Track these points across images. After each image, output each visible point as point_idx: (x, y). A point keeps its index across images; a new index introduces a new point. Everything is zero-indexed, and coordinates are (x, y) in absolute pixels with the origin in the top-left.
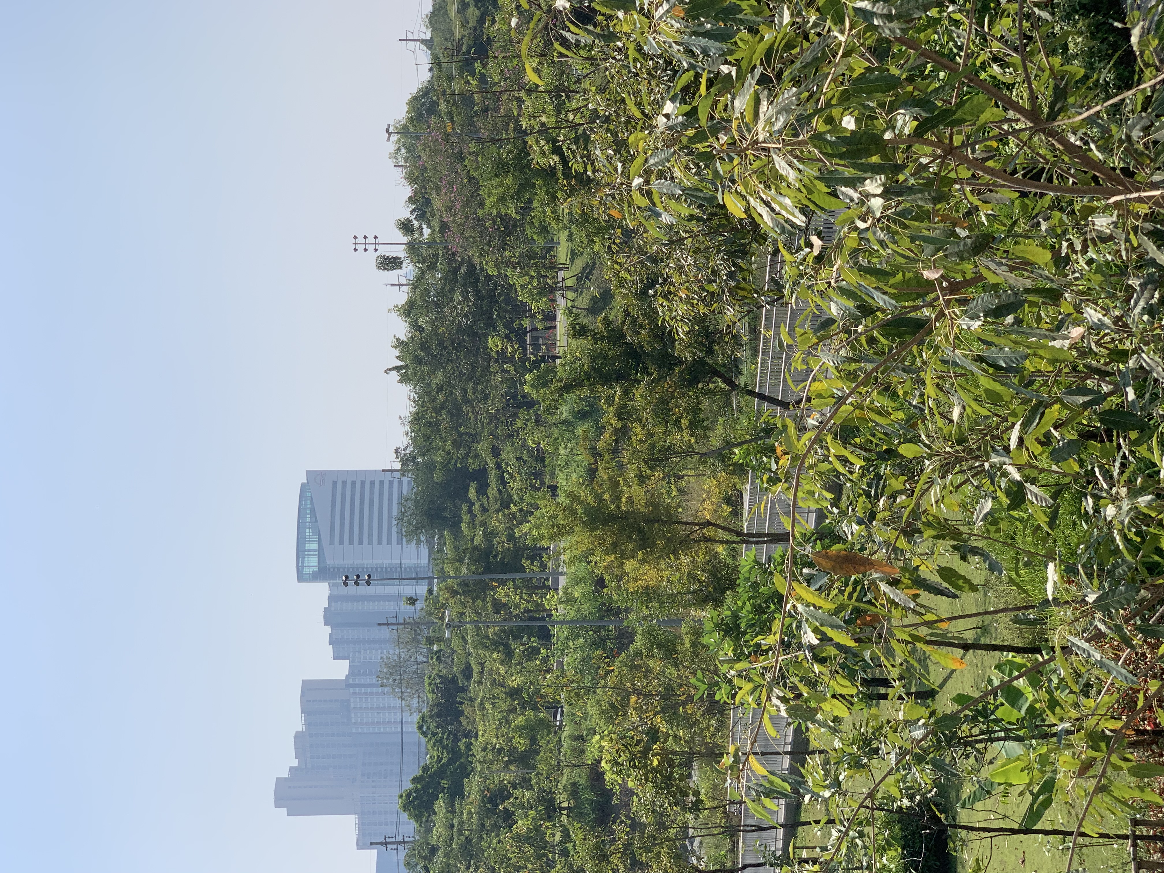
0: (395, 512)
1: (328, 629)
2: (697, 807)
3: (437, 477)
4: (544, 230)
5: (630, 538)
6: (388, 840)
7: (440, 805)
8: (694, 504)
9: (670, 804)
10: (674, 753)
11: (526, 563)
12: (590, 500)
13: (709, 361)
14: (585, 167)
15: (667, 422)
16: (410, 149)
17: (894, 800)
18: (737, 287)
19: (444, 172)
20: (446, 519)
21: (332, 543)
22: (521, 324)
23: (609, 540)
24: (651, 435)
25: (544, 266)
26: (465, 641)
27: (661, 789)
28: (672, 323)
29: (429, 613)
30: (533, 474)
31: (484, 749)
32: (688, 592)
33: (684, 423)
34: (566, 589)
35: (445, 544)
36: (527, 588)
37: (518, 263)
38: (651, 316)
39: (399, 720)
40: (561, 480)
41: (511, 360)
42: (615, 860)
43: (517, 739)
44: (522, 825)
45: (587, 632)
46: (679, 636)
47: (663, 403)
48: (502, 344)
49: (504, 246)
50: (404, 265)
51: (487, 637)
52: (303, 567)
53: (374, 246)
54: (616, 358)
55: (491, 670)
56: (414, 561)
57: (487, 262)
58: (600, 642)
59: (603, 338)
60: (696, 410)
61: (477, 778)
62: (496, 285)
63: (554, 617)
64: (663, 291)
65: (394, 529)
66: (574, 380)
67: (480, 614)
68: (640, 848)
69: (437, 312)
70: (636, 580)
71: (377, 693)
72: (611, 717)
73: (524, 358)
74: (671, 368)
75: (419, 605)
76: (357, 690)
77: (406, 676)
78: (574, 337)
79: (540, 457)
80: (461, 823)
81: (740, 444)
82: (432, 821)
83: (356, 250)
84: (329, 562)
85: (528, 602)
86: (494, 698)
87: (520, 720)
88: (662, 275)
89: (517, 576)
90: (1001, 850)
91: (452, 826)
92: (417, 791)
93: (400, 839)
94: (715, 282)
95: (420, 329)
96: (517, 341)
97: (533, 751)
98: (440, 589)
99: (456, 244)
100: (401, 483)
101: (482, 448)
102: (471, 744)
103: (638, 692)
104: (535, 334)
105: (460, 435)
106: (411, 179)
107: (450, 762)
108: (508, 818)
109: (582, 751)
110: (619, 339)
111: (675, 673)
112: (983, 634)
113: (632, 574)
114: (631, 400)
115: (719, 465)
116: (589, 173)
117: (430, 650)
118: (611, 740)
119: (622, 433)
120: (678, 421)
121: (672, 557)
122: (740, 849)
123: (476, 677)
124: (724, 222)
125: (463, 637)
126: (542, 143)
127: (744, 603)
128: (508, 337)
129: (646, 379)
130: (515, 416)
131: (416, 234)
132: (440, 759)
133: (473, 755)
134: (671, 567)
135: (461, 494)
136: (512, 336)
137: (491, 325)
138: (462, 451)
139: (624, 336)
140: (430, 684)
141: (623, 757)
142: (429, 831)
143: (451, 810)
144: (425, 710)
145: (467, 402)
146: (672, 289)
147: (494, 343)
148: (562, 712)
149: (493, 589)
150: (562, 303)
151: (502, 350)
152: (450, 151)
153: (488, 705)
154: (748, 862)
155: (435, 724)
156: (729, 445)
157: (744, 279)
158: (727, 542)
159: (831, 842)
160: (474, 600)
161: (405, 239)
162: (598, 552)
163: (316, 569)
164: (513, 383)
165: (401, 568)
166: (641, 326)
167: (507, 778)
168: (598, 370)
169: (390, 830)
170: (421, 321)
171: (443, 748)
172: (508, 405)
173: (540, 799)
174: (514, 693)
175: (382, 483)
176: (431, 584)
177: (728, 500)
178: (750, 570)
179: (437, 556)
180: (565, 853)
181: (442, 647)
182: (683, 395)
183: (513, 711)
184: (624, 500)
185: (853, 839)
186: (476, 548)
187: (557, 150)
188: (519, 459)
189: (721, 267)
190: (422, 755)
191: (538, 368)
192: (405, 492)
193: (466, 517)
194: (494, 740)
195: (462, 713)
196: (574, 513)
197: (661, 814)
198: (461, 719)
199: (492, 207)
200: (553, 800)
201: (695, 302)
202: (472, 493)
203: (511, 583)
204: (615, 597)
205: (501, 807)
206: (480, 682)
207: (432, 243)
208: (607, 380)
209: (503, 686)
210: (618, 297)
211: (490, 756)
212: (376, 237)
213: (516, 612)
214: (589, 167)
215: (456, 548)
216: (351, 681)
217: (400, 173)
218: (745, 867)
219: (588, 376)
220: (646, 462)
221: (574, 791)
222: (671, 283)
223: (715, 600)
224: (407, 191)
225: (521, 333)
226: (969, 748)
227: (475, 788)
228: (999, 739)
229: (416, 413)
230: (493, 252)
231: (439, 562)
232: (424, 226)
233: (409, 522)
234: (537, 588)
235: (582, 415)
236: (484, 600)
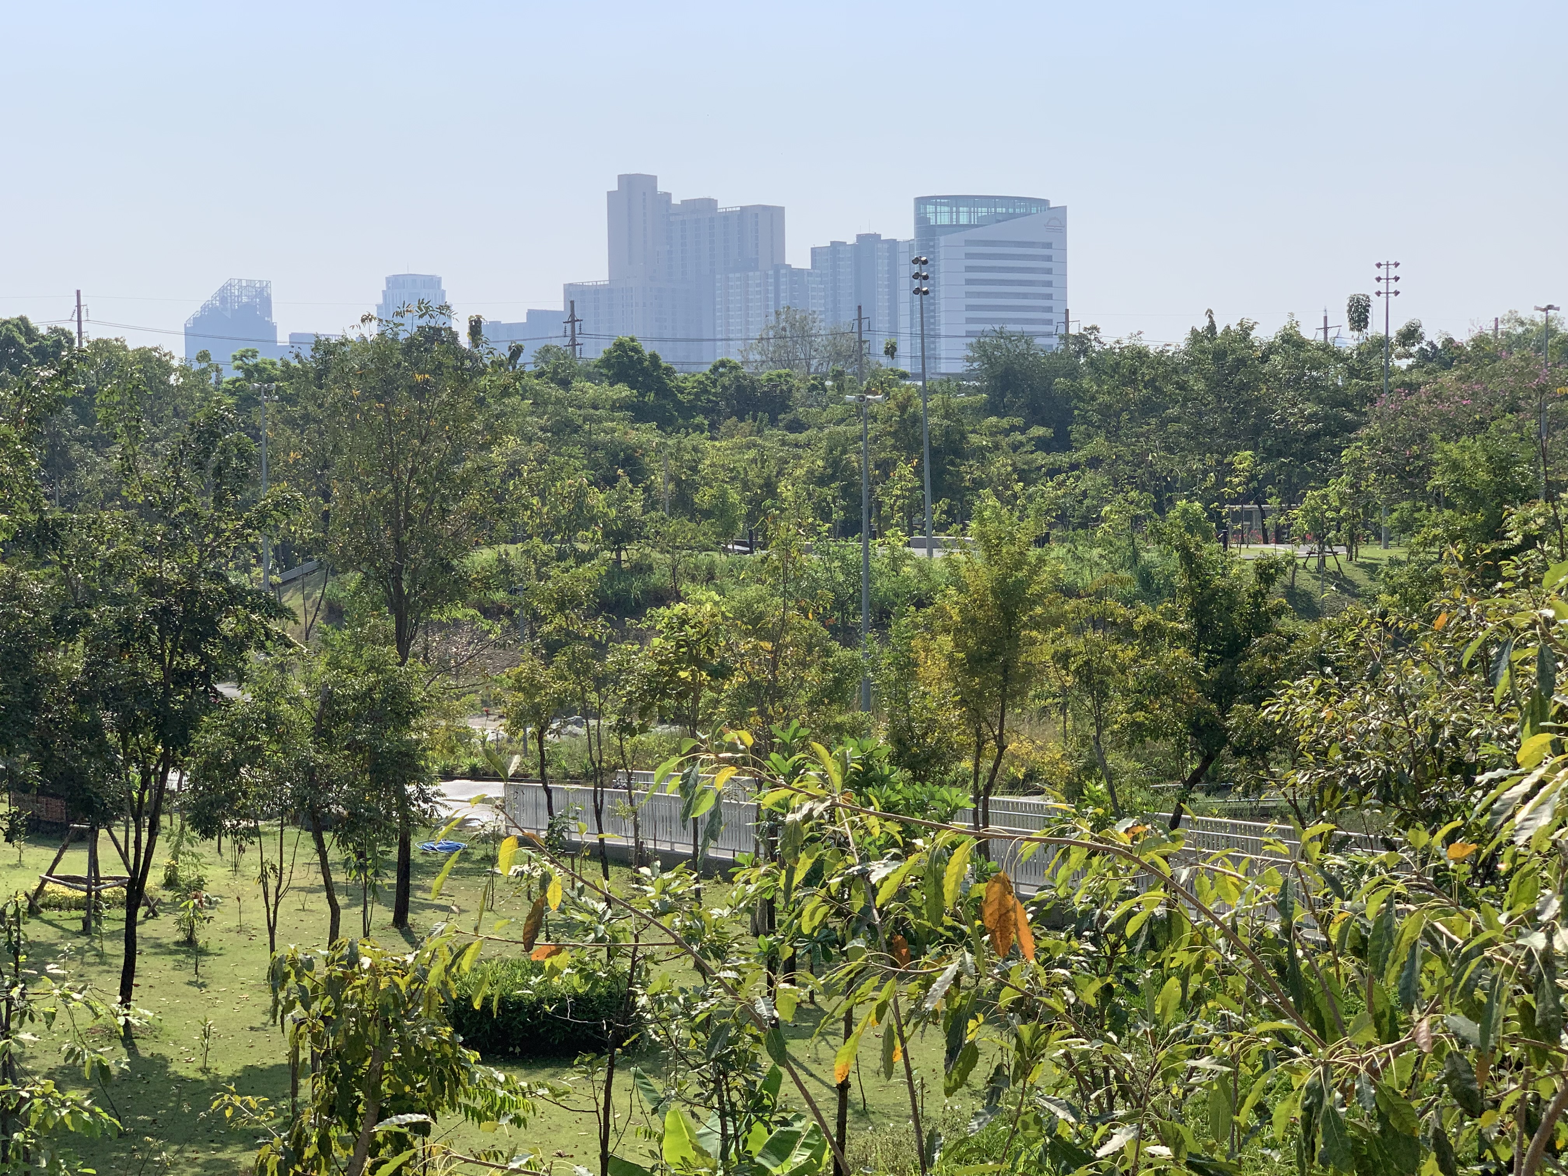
0: (1010, 328)
1: (851, 240)
2: (624, 729)
3: (1061, 382)
4: (1407, 527)
5: (983, 642)
6: (577, 324)
7: (623, 391)
8: (1026, 729)
9: (630, 693)
10: (696, 700)
11: (944, 503)
12: (1035, 589)
13: (1225, 751)
14: (1510, 579)
15: (1140, 692)
16: (1520, 341)
17: (644, 985)
18: (1336, 788)
19: (1491, 386)
20: (1002, 396)
21: (968, 243)
22: (1271, 495)
23: (980, 614)
24: (1123, 670)
25: (1354, 526)
26: (839, 423)
27: (650, 682)
28: (1285, 698)
29: (874, 375)
30: (1064, 514)
31: (695, 449)
32: (910, 720)
33: (1140, 716)
34: (910, 557)
35: (969, 395)
36: (910, 506)
37: (1358, 491)
38: (1289, 671)
39: (731, 336)
40: (1057, 551)
41: (1220, 483)
42: (559, 620)
43: (709, 492)
44: (597, 499)
45: (853, 585)
46: (849, 708)
47: (1166, 685)
48: (1243, 470)
49: (1383, 471)
50: (1356, 334)
51: (845, 452)
52: (936, 204)
53: (1384, 290)
54: (1229, 624)
55: (800, 458)
56: (943, 354)
57: (1361, 448)
58: (840, 604)
59: (1258, 606)
60: (1157, 731)
61: (657, 440)
62: (1326, 461)
63: (872, 542)
64: (1330, 687)
65: (988, 327)
66: (1199, 566)
67: (875, 442)
68: (574, 652)
69: (1289, 381)
70: (927, 650)
71: (767, 306)
72: (744, 616)
73: (1222, 500)
74: (1215, 698)
75: (885, 360)
76: (771, 280)
77: (790, 343)
78: (1259, 566)
79: (1089, 521)
80: (600, 420)
81: (1111, 790)
82: (602, 381)
83: (1379, 265)
84: (942, 240)
85: (892, 507)
86: (763, 462)
87: (734, 497)
88: (1352, 685)
89: (927, 492)
90: (574, 1125)
91: (596, 408)
92: (641, 361)
93: (578, 340)
94: (1345, 758)
95: (1265, 359)
96: (1248, 490)
97: (694, 513)
98: (908, 388)
99: (1386, 405)
100: (1049, 335)
101: (1099, 444)
102: (702, 432)
103: (776, 652)
104: (1256, 516)
105: (1118, 415)
106: (1480, 342)
107: (679, 404)
108: (608, 481)
109: (693, 579)
110: (1256, 627)
111: (801, 702)
112: (857, 1112)
113: (934, 645)
114: (1170, 645)
115: (1081, 763)
116: (1500, 585)
117: (825, 377)
118: (713, 616)
119: (1126, 632)
120: (1142, 707)
121: (957, 698)
122: (566, 787)
123: (792, 437)
124: (1430, 772)
125: (843, 420)
126: (1541, 521)
127: (899, 792)
128: (1253, 477)
129: (1201, 665)
130: (1142, 488)
131: (1400, 349)
132: (681, 390)
133: (688, 434)
134: (944, 698)
135: (1036, 416)
136: (1255, 484)
137: (1270, 454)
138: (1096, 418)
139: (1259, 635)
140: (780, 376)
141: (691, 631)
142: (589, 377)
143: (617, 406)
144: (745, 370)
145: (1163, 424)
146: (1332, 699)
147: (1244, 459)
148: (745, 553)
149: (908, 461)
150: (1302, 551)
151: (1235, 470)
152: (1521, 395)
153: (751, 454)
154: (553, 794)
155: (727, 383)
156: (1111, 777)
157: (1347, 798)
158: (977, 773)
159: (590, 901)
160: (894, 434)
161: (1393, 334)
162: (963, 599)
163: (932, 222)
164: (1189, 487)
165: (935, 336)
166: (1274, 658)
167: (658, 479)
168: (1212, 599)
169: (588, 327)
170: (1276, 359)
171: (696, 394)
172: (1158, 479)
173: (630, 523)
174: (770, 487)
175: (1049, 309)
176: (915, 377)
177: (1031, 776)
178: (944, 801)
179: (953, 384)
180: (561, 556)
181: (830, 393)
182: (1178, 715)
183: (746, 486)
184: (1034, 633)
185: (595, 930)
186: (963, 437)
187: (1529, 541)
188: (1085, 494)
189: (1365, 766)
190: (685, 367)
191: (1210, 518)
192: (1039, 341)
193: (1005, 423)
194: (708, 462)
195: (742, 419)
196: (1018, 566)
197: (616, 683)
198: (735, 418)
199: (1445, 452)
200: (630, 540)
201: (1315, 730)
202: (1038, 431)
203: (918, 484)
204: (904, 621)
205: (620, 472)
206: (784, 443)
207: (1389, 372)
208: (1198, 611)
209: (778, 473)
210: (1314, 627)
211: (687, 457)
212: (1397, 293)
213: (878, 490)
214: (1509, 584)
215: (963, 409)
216: (783, 271)
217: (1488, 328)
218: (548, 792)
219: (1204, 585)
220: (1087, 663)
221: (641, 568)
222: (1341, 698)
223: (900, 755)
224: (1463, 337)
225: (1257, 496)
226: (712, 1085)
227: (644, 437)
228: (724, 1127)
229: (1147, 355)
230: (1374, 455)
231: (945, 385)
232: (1410, 361)
233: (998, 347)
234: (910, 518)
235: (1146, 578)
236: (894, 447)
